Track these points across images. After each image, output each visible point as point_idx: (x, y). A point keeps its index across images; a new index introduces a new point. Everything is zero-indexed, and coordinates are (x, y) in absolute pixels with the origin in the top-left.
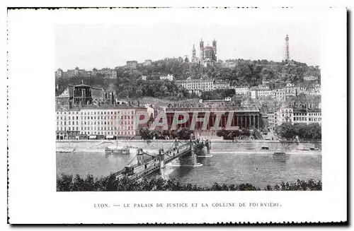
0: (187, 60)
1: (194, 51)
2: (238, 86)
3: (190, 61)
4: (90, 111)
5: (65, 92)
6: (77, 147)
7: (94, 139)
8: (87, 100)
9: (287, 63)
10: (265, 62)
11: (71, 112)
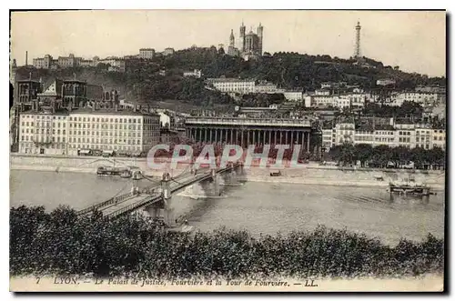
0: (222, 50)
1: (232, 38)
2: (288, 90)
3: (226, 53)
4: (82, 116)
5: (51, 88)
6: (61, 164)
7: (86, 154)
8: (79, 100)
9: (355, 61)
10: (327, 58)
11: (57, 117)
